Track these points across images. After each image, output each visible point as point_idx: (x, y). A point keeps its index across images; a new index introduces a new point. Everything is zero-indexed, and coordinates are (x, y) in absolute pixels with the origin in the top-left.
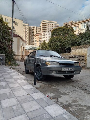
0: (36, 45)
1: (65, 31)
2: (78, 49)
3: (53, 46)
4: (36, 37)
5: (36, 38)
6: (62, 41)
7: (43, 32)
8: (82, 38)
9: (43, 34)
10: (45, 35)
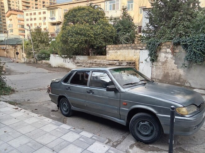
0: (12, 33)
1: (92, 14)
2: (121, 51)
3: (71, 42)
4: (10, 18)
5: (11, 20)
6: (89, 34)
7: (25, 8)
8: (119, 30)
9: (27, 13)
10: (31, 14)
